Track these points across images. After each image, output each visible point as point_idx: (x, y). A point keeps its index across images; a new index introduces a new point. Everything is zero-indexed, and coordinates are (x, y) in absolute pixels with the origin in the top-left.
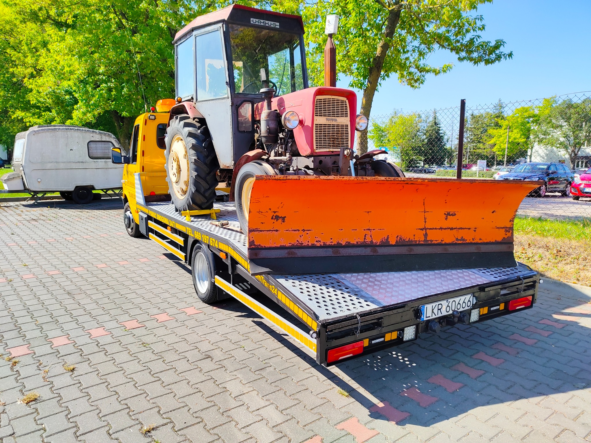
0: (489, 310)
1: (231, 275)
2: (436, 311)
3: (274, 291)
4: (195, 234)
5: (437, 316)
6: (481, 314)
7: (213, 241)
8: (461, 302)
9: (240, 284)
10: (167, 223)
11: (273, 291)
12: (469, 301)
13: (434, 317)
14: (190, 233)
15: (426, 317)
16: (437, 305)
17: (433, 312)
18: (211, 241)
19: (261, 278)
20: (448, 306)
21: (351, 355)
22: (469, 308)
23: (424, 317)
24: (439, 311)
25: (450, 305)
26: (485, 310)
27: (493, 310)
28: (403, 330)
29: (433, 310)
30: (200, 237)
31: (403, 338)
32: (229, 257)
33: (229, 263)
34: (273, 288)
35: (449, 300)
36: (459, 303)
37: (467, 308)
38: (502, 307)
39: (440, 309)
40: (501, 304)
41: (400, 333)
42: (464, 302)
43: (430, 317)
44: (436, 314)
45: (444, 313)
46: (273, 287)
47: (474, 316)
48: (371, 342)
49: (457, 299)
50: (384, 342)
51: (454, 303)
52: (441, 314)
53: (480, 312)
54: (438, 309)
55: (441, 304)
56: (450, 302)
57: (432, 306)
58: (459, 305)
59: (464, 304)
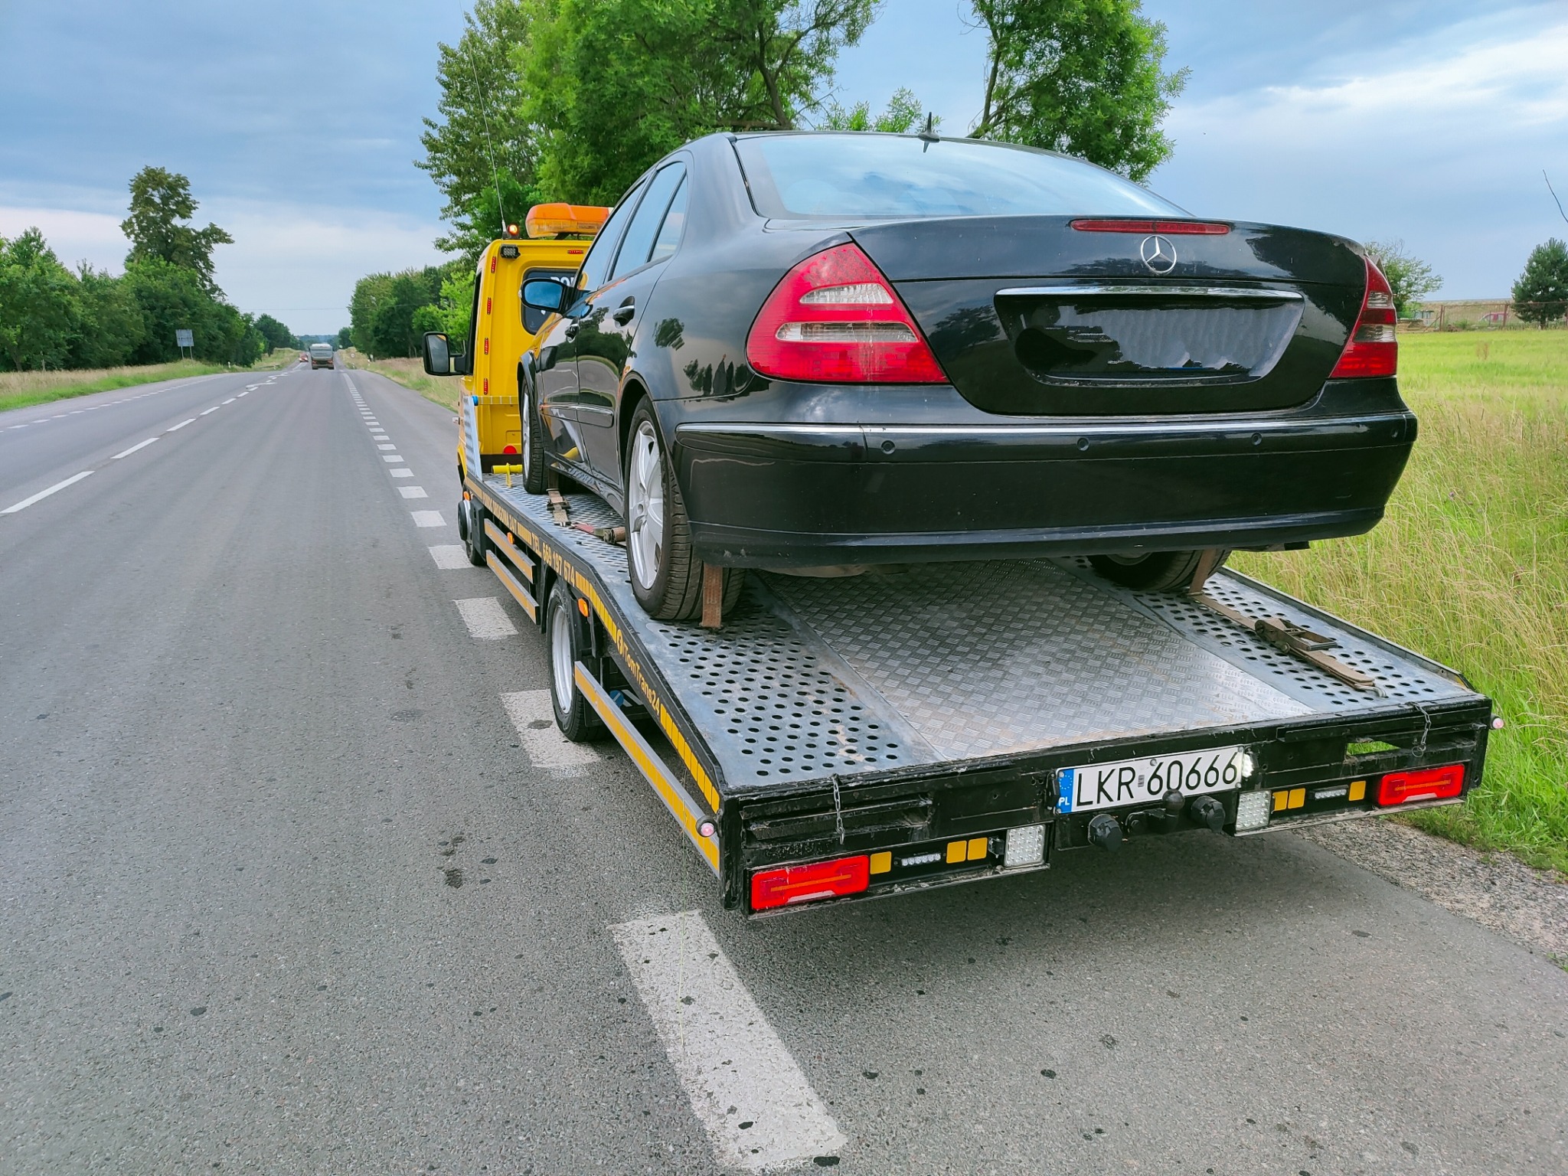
0: (1309, 798)
2: (1111, 787)
4: (544, 551)
5: (1116, 803)
6: (1280, 806)
7: (568, 570)
8: (1202, 768)
10: (507, 524)
11: (653, 705)
12: (1230, 765)
13: (1105, 804)
14: (538, 549)
15: (1079, 804)
16: (1117, 773)
17: (1101, 789)
18: (565, 569)
19: (636, 668)
20: (1155, 776)
21: (832, 893)
22: (1232, 786)
23: (1070, 801)
24: (1124, 788)
25: (1162, 772)
26: (1297, 798)
27: (1321, 800)
28: (1003, 835)
29: (1101, 785)
30: (550, 557)
31: (1002, 857)
32: (592, 612)
34: (653, 696)
35: (1159, 760)
36: (1193, 771)
37: (1221, 787)
38: (1358, 791)
39: (1127, 784)
40: (1353, 785)
41: (995, 842)
42: (1211, 768)
43: (1091, 803)
44: (1114, 796)
45: (1141, 795)
46: (654, 693)
47: (1252, 812)
48: (900, 863)
49: (1188, 759)
50: (942, 866)
51: (1176, 768)
52: (1132, 797)
53: (1273, 801)
54: (1121, 784)
55: (1130, 769)
56: (1161, 764)
57: (1100, 772)
58: (1194, 776)
59: (1212, 775)
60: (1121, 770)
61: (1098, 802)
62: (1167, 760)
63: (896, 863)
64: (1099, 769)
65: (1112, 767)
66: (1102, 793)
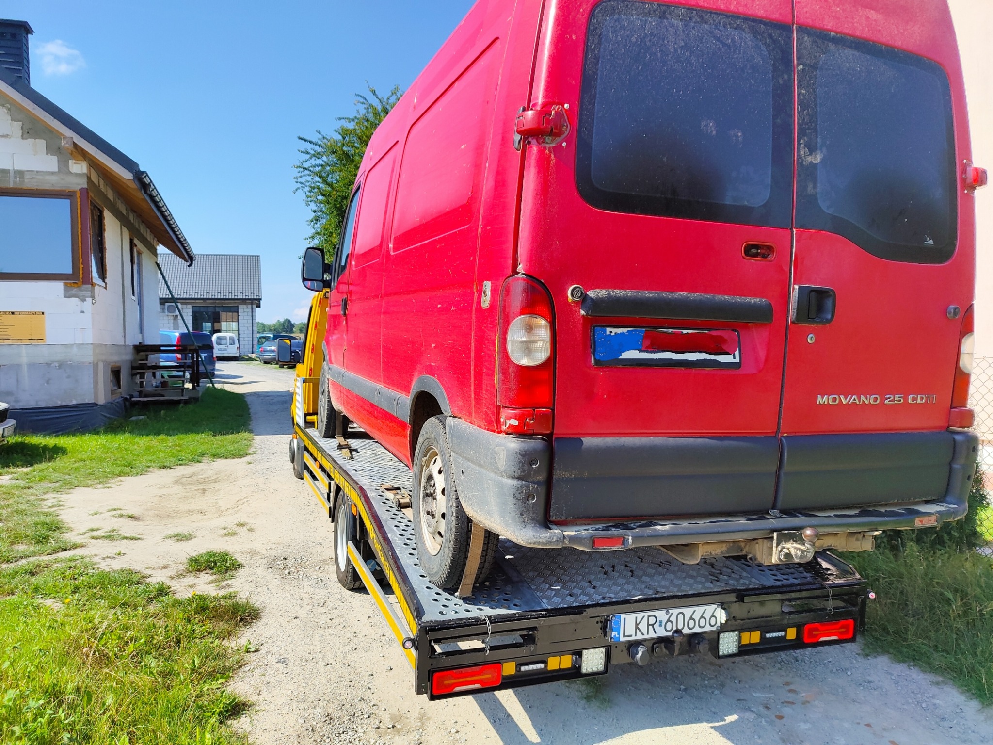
0: (762, 637)
2: (643, 626)
5: (646, 637)
6: (744, 642)
8: (697, 617)
12: (713, 616)
13: (640, 637)
14: (334, 473)
15: (624, 636)
16: (646, 618)
17: (637, 627)
20: (669, 621)
22: (715, 628)
23: (619, 634)
24: (650, 627)
25: (673, 619)
26: (752, 638)
27: (769, 638)
28: (580, 654)
29: (637, 625)
30: (342, 482)
31: (580, 667)
35: (671, 611)
36: (691, 618)
37: (708, 628)
38: (791, 634)
39: (653, 625)
40: (789, 630)
41: (576, 658)
42: (702, 617)
43: (631, 636)
44: (645, 632)
45: (661, 633)
47: (728, 645)
48: (520, 669)
49: (688, 611)
50: (544, 671)
51: (681, 616)
52: (655, 633)
53: (740, 638)
54: (649, 625)
55: (654, 616)
56: (672, 613)
57: (636, 618)
58: (692, 622)
59: (703, 621)
60: (649, 617)
61: (636, 636)
62: (676, 611)
63: (518, 669)
64: (635, 616)
65: (643, 615)
66: (637, 630)
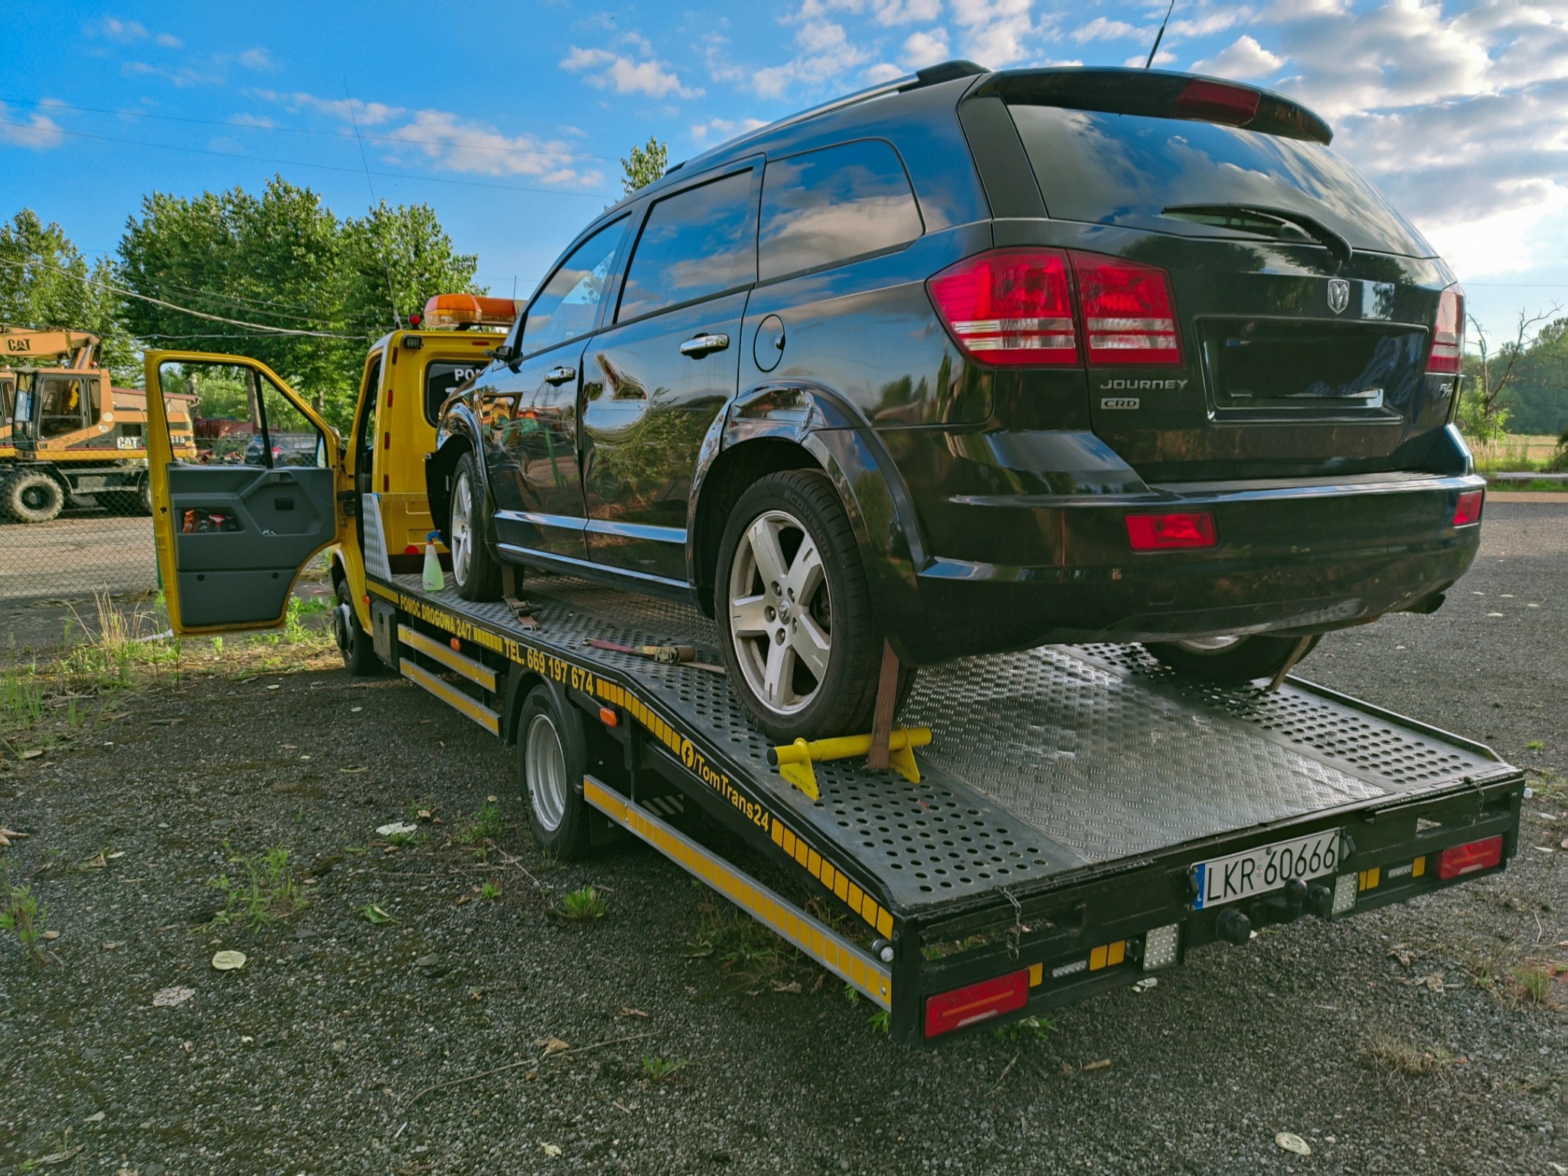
0: (1383, 876)
1: (632, 774)
2: (1235, 880)
3: (760, 820)
4: (529, 657)
5: (1240, 896)
6: (1362, 888)
7: (580, 677)
8: (1307, 855)
9: (657, 800)
10: (452, 629)
11: (756, 820)
12: (1329, 850)
13: (1231, 897)
14: (515, 654)
15: (1210, 899)
16: (1240, 865)
17: (1227, 882)
18: (574, 677)
19: (722, 781)
20: (1270, 865)
21: (993, 1013)
22: (1330, 871)
23: (1202, 897)
24: (1246, 879)
25: (1276, 862)
26: (1372, 879)
27: (1392, 879)
28: (1143, 939)
29: (1227, 877)
30: (543, 664)
31: (1141, 960)
32: (626, 721)
33: (625, 736)
34: (755, 812)
35: (1273, 848)
36: (1301, 858)
37: (1323, 872)
38: (1418, 868)
39: (1248, 875)
40: (1416, 861)
41: (1132, 945)
42: (1315, 854)
43: (1219, 897)
44: (1238, 888)
45: (1260, 887)
46: (757, 807)
47: (1344, 896)
48: (1050, 974)
49: (1295, 845)
50: (1086, 973)
51: (1287, 856)
52: (1252, 888)
53: (1358, 882)
54: (1243, 876)
55: (1250, 860)
56: (1274, 853)
57: (1227, 864)
58: (1301, 863)
59: (1316, 859)
60: (1244, 861)
61: (1225, 896)
62: (1278, 847)
63: (1047, 975)
64: (1225, 862)
65: (1237, 859)
66: (1228, 887)
